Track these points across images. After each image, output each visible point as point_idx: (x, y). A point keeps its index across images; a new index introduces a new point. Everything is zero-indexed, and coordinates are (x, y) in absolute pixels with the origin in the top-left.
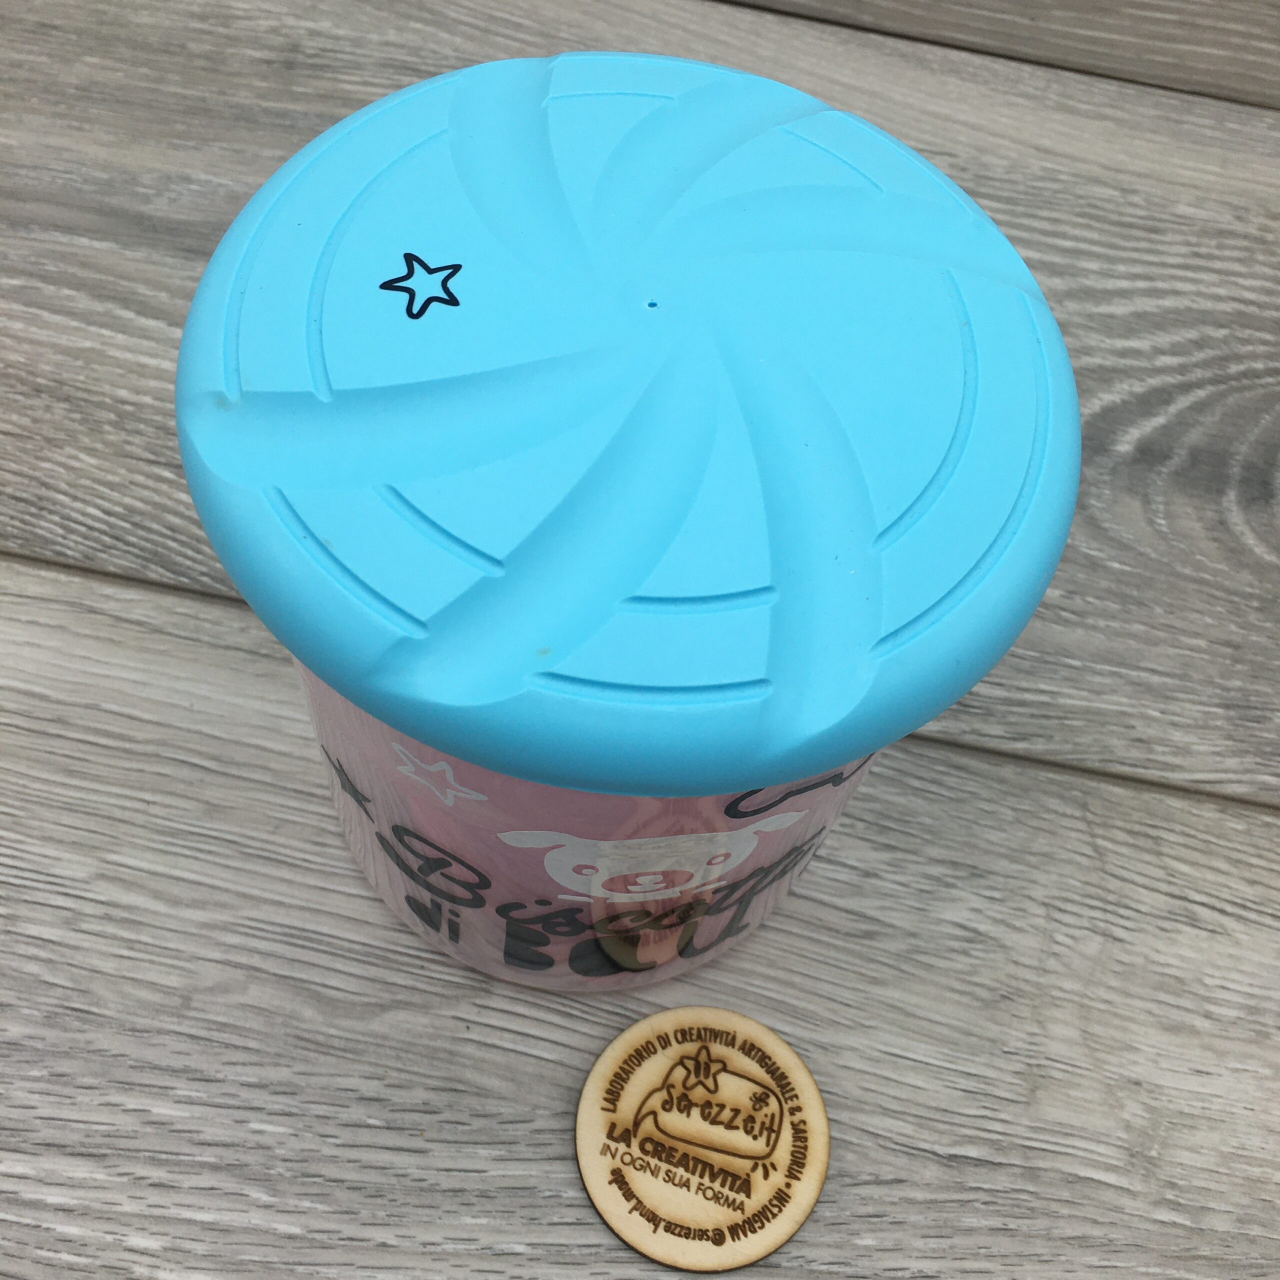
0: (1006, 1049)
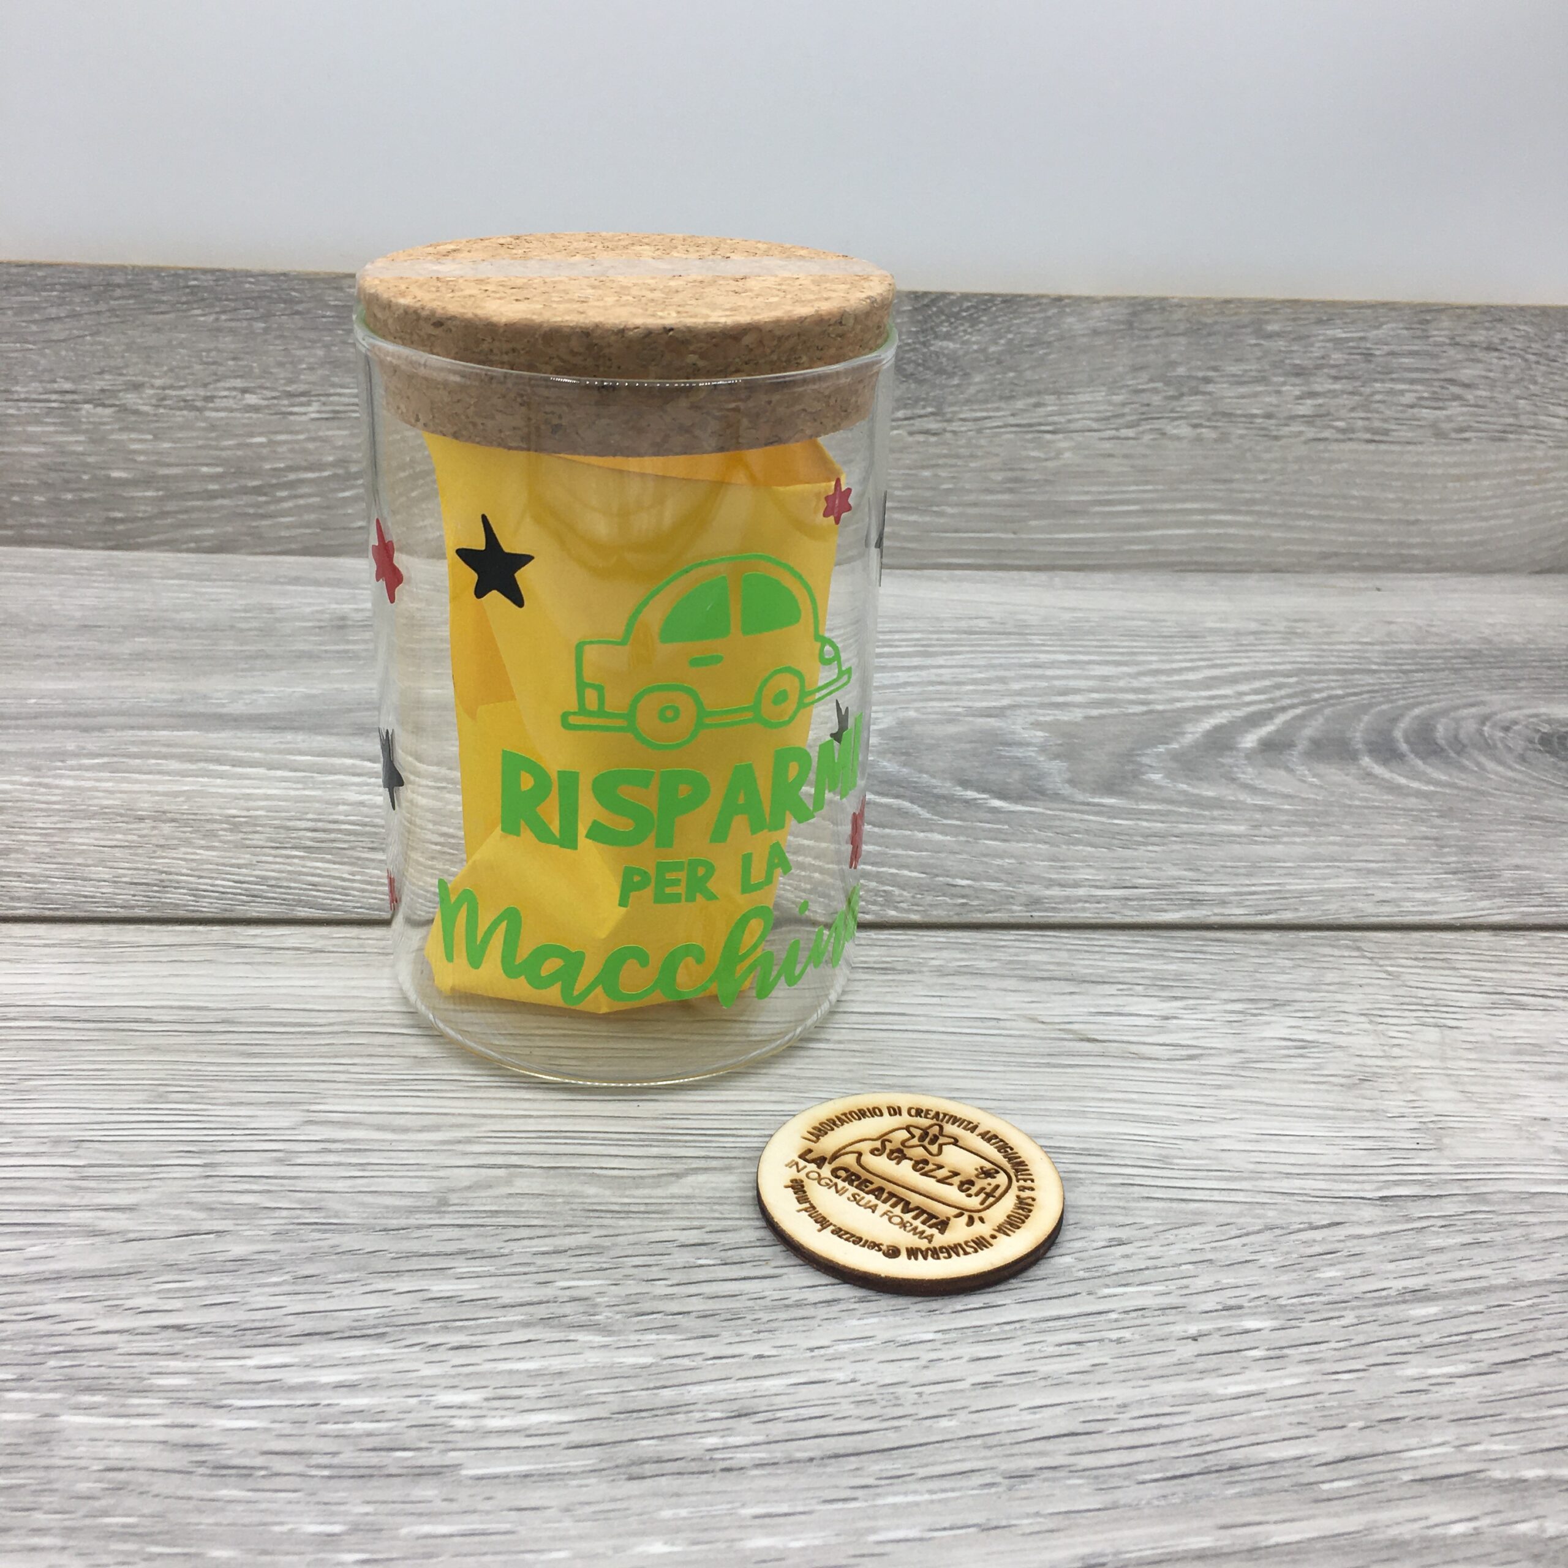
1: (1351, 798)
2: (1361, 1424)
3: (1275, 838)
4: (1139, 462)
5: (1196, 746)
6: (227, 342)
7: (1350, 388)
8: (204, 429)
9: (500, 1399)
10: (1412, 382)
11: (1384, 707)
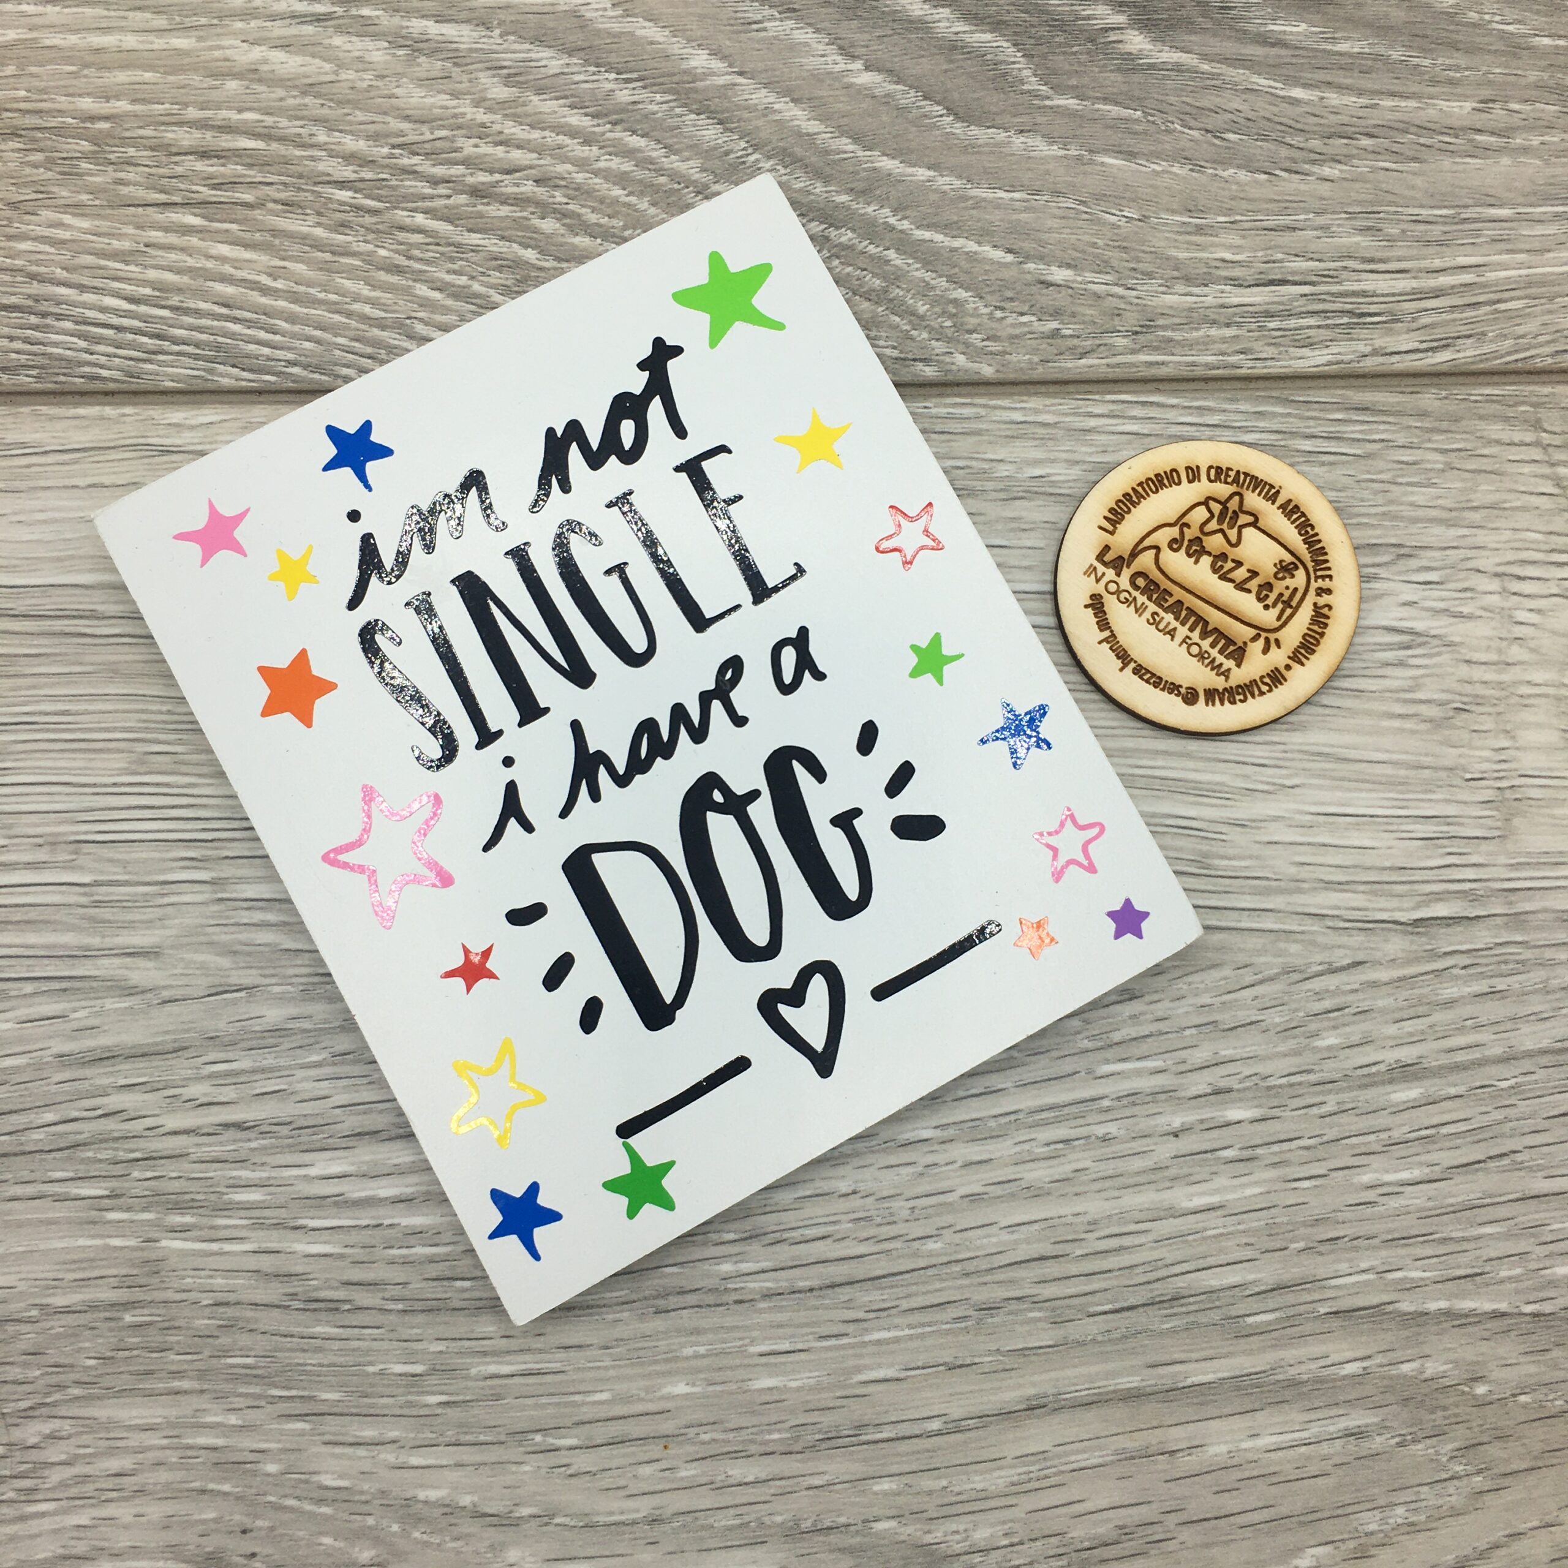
0: (1469, 776)
2: (1302, 1245)
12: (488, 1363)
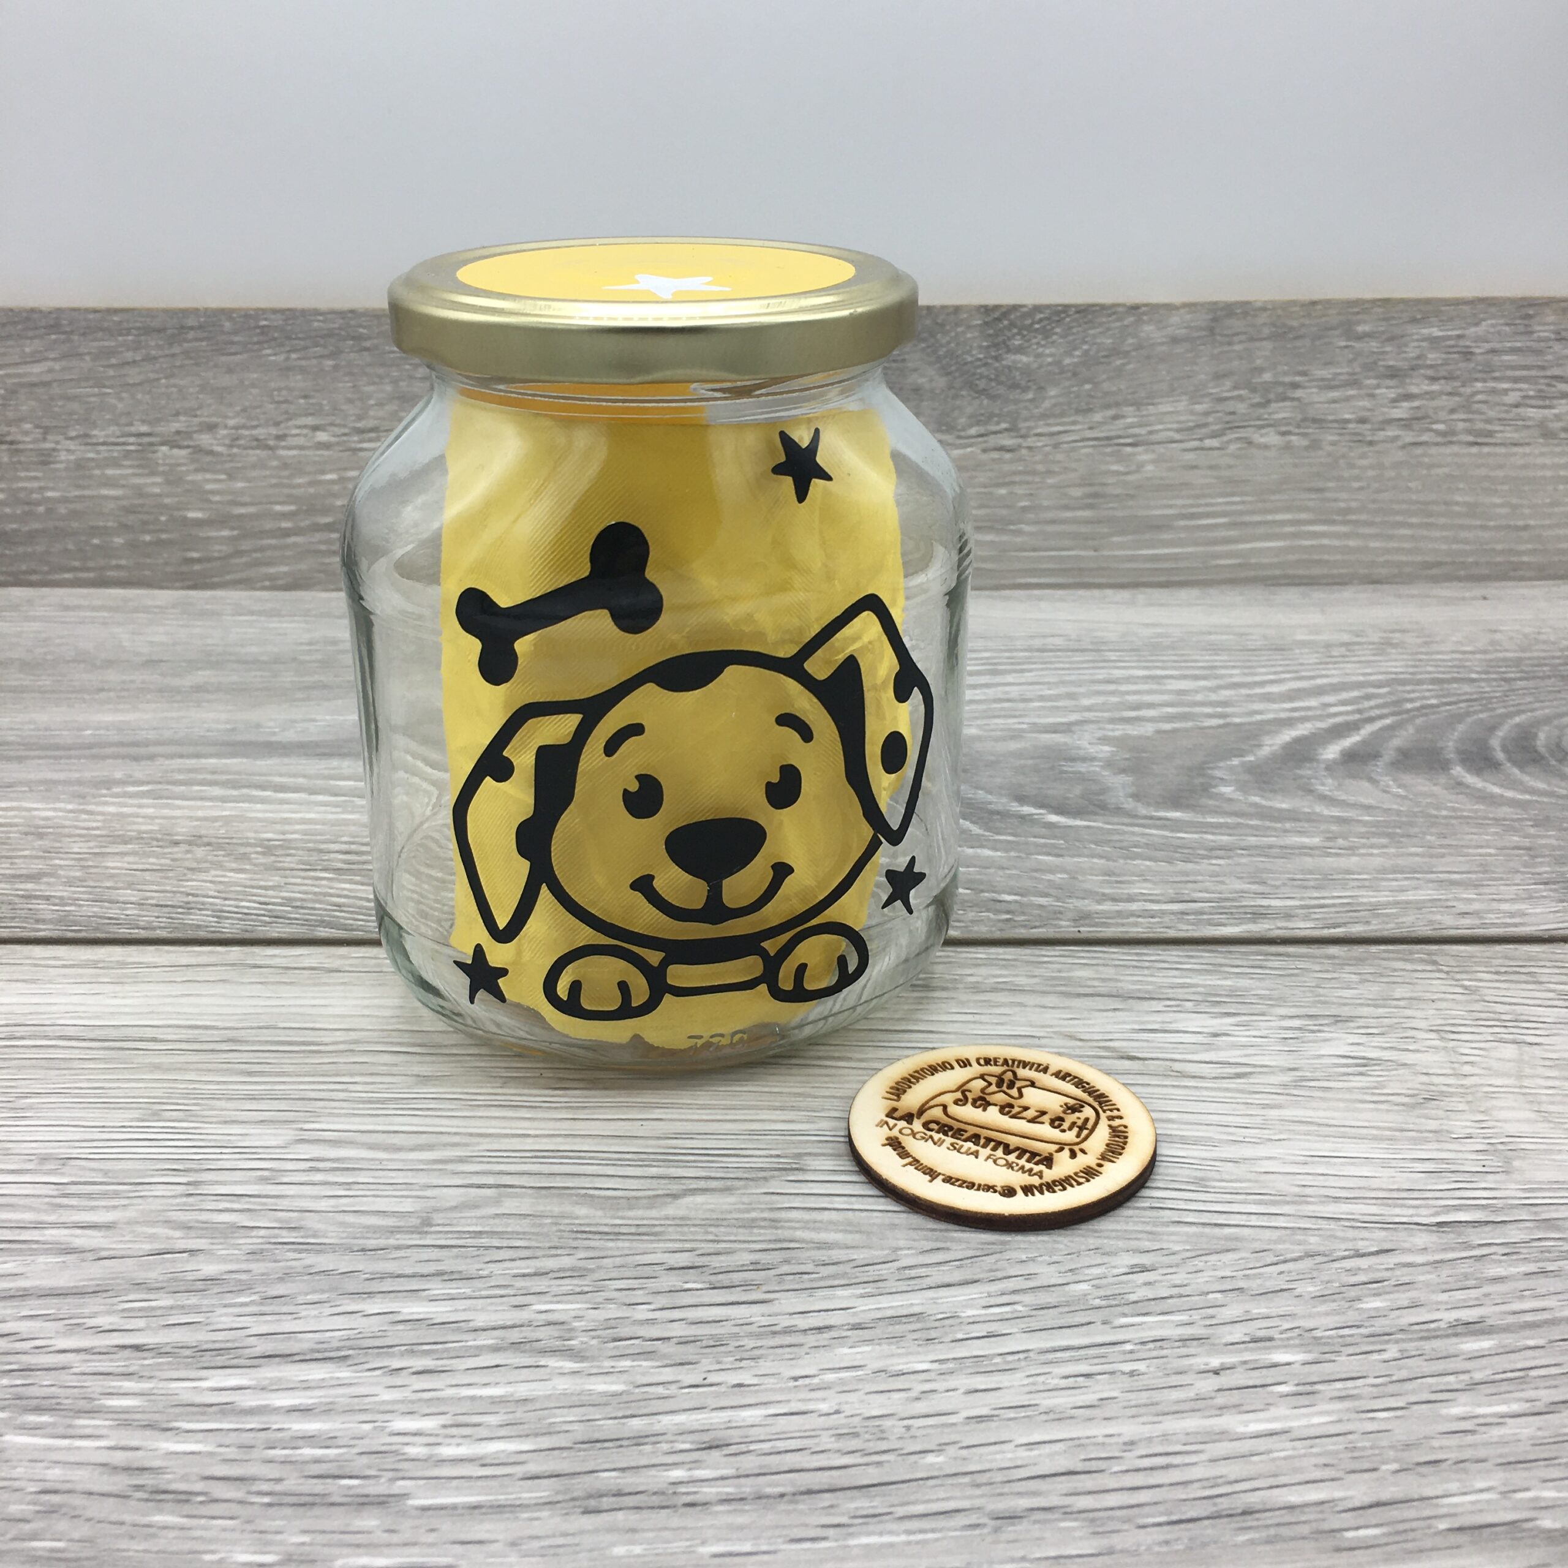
0: (1455, 1136)
1: (1438, 808)
2: (1395, 1466)
3: (1352, 850)
4: (1225, 473)
5: (1274, 758)
6: (297, 381)
7: (1449, 389)
8: (276, 468)
9: (458, 1426)
10: (1516, 380)
11: (1481, 716)
12: (359, 1555)
